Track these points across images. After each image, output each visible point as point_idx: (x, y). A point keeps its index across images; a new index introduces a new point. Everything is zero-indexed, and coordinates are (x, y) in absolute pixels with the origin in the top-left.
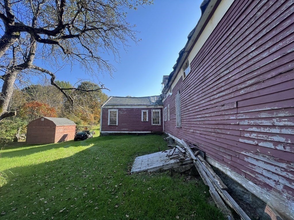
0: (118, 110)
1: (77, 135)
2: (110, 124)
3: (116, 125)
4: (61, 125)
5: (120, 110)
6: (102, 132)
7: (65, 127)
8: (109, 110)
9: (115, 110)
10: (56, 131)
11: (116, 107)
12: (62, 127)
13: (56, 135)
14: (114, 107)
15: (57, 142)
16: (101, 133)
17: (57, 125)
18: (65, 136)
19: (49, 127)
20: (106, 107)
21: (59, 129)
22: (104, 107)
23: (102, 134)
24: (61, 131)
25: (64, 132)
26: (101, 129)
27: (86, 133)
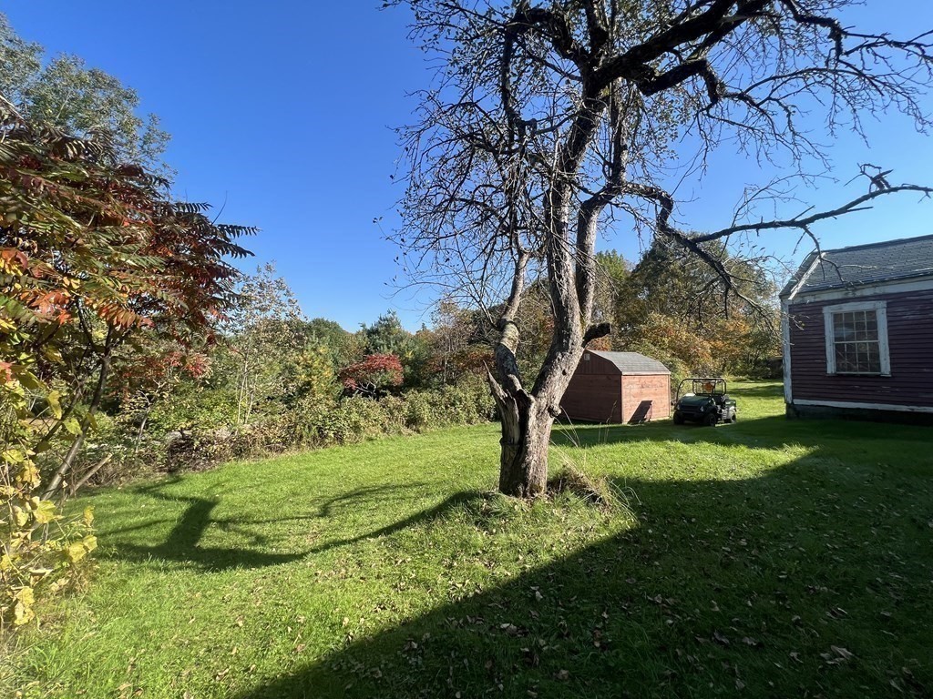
0: (883, 304)
1: (682, 406)
2: (837, 370)
3: (878, 376)
4: (633, 373)
5: (893, 301)
6: (797, 402)
7: (643, 380)
8: (828, 312)
9: (867, 306)
10: (624, 390)
11: (868, 292)
12: (637, 379)
13: (624, 400)
14: (858, 294)
15: (629, 423)
16: (790, 406)
17: (623, 373)
18: (645, 407)
19: (604, 378)
20: (808, 300)
21: (629, 383)
22: (798, 300)
23: (798, 408)
24: (635, 389)
25: (641, 394)
26: (788, 391)
27: (712, 402)
